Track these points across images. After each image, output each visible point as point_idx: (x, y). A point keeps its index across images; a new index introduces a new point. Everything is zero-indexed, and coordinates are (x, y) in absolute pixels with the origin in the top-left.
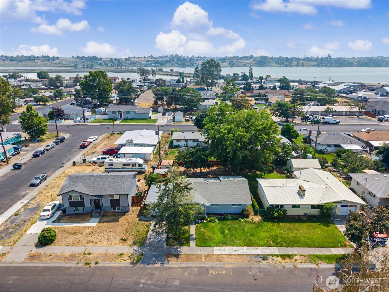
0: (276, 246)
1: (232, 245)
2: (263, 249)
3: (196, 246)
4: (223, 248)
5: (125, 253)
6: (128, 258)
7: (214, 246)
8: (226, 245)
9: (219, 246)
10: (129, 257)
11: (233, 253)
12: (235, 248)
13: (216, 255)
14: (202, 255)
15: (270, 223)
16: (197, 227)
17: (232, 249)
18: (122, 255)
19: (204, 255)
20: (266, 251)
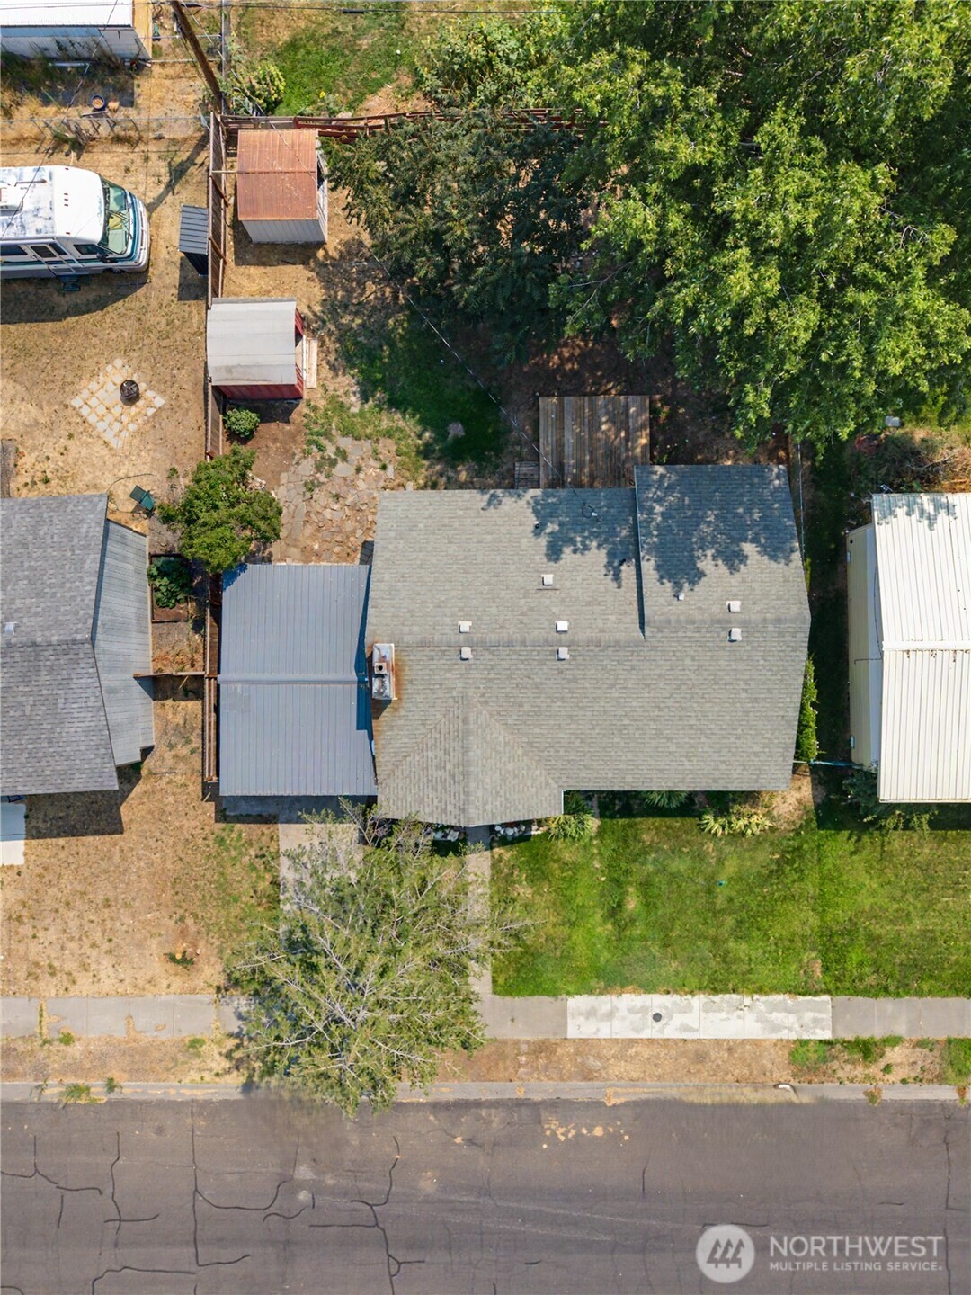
0: (828, 992)
1: (649, 988)
2: (774, 1008)
3: (495, 992)
4: (605, 1002)
5: (205, 1036)
6: (227, 1064)
7: (568, 993)
8: (623, 986)
9: (591, 992)
10: (228, 1056)
11: (646, 1034)
12: (658, 1001)
13: (574, 1041)
14: (517, 1043)
15: (846, 833)
16: (495, 864)
17: (644, 1009)
18: (195, 1043)
19: (528, 1043)
20: (778, 1017)
